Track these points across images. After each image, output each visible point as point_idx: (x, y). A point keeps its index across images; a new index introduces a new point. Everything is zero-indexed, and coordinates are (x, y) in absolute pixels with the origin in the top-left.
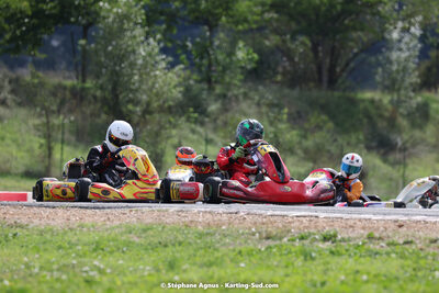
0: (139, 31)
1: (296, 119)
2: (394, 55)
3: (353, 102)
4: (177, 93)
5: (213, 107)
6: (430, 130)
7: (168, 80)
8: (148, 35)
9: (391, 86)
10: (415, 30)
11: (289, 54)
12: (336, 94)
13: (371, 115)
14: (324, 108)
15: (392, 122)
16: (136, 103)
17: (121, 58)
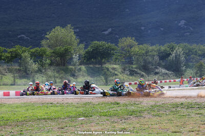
0: (29, 59)
1: (58, 72)
2: (74, 60)
3: (68, 68)
4: (37, 69)
5: (43, 71)
6: (81, 72)
7: (35, 66)
8: (31, 59)
9: (74, 65)
10: (78, 56)
11: (56, 60)
12: (65, 67)
13: (71, 70)
14: (63, 70)
15: (75, 71)
16: (29, 71)
17: (26, 63)
